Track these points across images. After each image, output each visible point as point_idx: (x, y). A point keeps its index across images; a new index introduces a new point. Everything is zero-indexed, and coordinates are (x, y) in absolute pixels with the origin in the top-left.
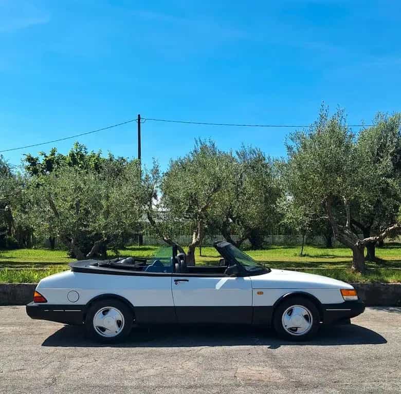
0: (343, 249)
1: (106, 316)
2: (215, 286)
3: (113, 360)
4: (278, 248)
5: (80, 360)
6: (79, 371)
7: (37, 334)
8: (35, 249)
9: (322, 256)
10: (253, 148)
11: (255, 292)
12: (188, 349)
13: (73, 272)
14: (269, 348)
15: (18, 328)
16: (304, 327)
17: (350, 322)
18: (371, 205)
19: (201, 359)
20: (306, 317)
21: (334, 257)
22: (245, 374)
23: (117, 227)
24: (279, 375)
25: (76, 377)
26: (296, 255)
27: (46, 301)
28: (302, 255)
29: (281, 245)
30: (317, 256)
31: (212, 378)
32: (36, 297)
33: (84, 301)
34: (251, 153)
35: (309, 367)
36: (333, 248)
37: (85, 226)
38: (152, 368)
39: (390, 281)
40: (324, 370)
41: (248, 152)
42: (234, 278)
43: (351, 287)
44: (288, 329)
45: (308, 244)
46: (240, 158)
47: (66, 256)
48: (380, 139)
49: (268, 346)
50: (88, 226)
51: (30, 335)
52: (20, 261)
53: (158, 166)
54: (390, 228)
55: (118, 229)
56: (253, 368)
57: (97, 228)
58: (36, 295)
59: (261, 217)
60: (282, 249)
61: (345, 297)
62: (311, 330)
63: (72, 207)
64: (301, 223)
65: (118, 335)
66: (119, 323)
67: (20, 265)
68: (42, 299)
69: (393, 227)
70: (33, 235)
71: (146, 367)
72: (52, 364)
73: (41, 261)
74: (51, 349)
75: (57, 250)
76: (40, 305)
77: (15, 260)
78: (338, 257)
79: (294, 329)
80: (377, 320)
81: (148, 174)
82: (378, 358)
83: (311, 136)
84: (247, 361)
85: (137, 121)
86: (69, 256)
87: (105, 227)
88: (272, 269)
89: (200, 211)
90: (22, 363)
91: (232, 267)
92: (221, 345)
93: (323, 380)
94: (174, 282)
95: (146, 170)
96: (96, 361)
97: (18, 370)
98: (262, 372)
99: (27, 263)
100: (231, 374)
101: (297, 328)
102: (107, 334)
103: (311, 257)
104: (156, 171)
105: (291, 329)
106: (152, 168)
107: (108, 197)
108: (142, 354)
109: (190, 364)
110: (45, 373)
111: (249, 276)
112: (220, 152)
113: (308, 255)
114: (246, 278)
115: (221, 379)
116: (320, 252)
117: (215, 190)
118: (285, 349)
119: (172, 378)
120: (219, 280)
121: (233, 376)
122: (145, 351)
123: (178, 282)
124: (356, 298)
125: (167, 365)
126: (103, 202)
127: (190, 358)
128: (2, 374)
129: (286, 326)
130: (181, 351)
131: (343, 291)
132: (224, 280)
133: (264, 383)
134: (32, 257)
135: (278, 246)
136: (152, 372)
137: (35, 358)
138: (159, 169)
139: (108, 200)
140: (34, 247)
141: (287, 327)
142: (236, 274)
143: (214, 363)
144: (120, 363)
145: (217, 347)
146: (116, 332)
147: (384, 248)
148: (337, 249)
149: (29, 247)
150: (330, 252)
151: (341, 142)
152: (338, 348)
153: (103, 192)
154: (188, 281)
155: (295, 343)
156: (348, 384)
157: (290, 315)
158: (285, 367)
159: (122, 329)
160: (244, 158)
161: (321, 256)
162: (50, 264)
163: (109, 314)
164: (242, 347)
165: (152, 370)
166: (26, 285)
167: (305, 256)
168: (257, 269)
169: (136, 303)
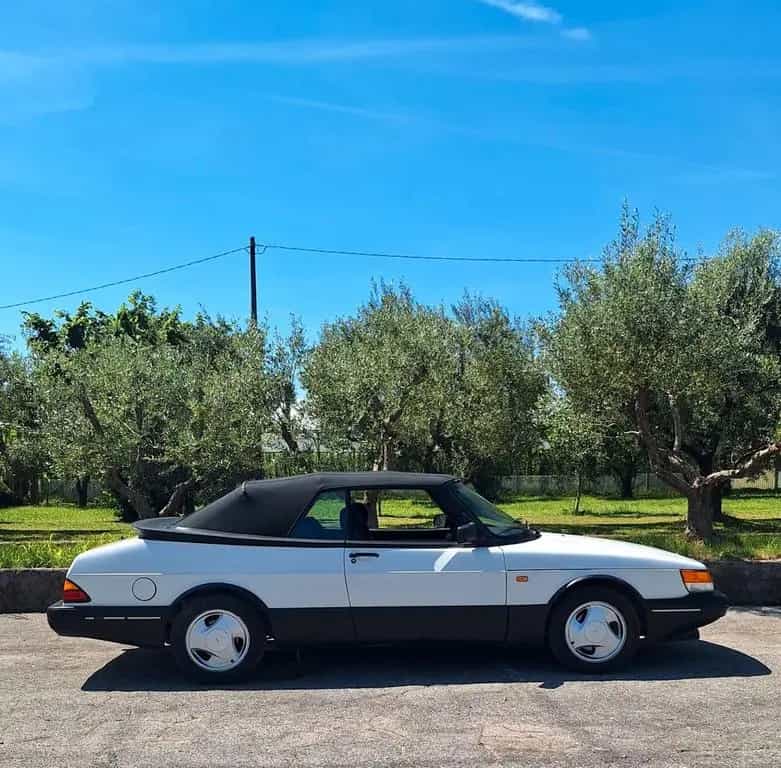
0: (654, 501)
1: (214, 627)
2: (433, 564)
3: (228, 716)
4: (530, 501)
5: (161, 716)
6: (160, 739)
7: (67, 668)
8: (48, 505)
9: (617, 514)
10: (485, 299)
11: (513, 575)
12: (378, 691)
13: (142, 541)
14: (541, 687)
15: (26, 657)
16: (609, 645)
17: (698, 637)
18: (715, 411)
19: (406, 711)
20: (613, 626)
21: (640, 515)
22: (500, 739)
23: (222, 453)
24: (568, 739)
25: (155, 751)
26: (565, 512)
27: (88, 599)
28: (577, 513)
29: (533, 496)
30: (607, 515)
31: (435, 747)
32: (67, 591)
33: (166, 598)
34: (480, 309)
35: (625, 723)
36: (635, 499)
37: (157, 453)
38: (311, 729)
39: (763, 557)
40: (657, 729)
41: (475, 306)
42: (470, 550)
43: (700, 565)
44: (577, 650)
45: (587, 493)
46: (460, 319)
47: (112, 518)
48: (732, 280)
49: (540, 684)
50: (163, 452)
51: (53, 669)
52: (20, 529)
53: (302, 330)
54: (762, 452)
55: (223, 457)
56: (514, 727)
57: (180, 457)
58: (67, 586)
59: (501, 438)
60: (538, 503)
61: (689, 585)
62: (621, 652)
63: (128, 414)
64: (589, 444)
65: (236, 667)
66: (238, 644)
67: (23, 536)
68: (79, 594)
69: (766, 451)
70: (42, 477)
71: (296, 728)
72: (104, 725)
73: (62, 529)
74: (100, 697)
75: (92, 507)
76: (76, 607)
77: (9, 527)
78: (647, 515)
79: (589, 650)
80: (743, 631)
81: (283, 346)
82: (759, 703)
83: (608, 271)
84: (501, 713)
85: (249, 250)
86: (117, 519)
87: (197, 455)
88: (542, 533)
89: (387, 421)
90: (43, 724)
91: (466, 526)
92: (447, 684)
93: (656, 748)
94: (350, 559)
95: (278, 338)
96: (193, 718)
97: (36, 739)
98: (533, 734)
99: (37, 532)
100: (472, 738)
101: (594, 647)
102: (213, 665)
103: (596, 515)
104: (298, 342)
105: (583, 649)
106: (291, 335)
107: (200, 395)
108: (285, 703)
109: (387, 722)
110: (93, 743)
111: (499, 544)
112: (419, 308)
113: (589, 513)
114: (493, 550)
115: (452, 749)
116: (612, 506)
117: (417, 380)
118: (572, 689)
119: (354, 750)
120: (440, 554)
121: (476, 742)
122: (291, 696)
123: (357, 558)
124: (709, 586)
125: (338, 724)
126: (192, 404)
127: (385, 709)
128: (2, 746)
129: (572, 643)
130: (365, 697)
131: (685, 574)
132: (450, 553)
133: (541, 756)
134: (44, 520)
135: (528, 496)
136: (310, 738)
137: (66, 715)
138: (306, 336)
139: (201, 400)
140: (45, 501)
141: (576, 645)
142: (473, 542)
143: (435, 717)
144: (243, 722)
145: (436, 688)
146: (232, 661)
147: (733, 498)
148: (644, 501)
149: (35, 501)
150: (630, 505)
151: (666, 282)
152: (677, 686)
153: (190, 383)
154: (377, 555)
155: (591, 676)
156: (709, 753)
157: (581, 622)
158: (578, 724)
159: (245, 652)
160: (468, 319)
161: (615, 513)
162: (82, 532)
163: (219, 624)
164: (486, 686)
165: (311, 734)
166: (39, 572)
167: (582, 513)
168: (514, 532)
169: (273, 600)
